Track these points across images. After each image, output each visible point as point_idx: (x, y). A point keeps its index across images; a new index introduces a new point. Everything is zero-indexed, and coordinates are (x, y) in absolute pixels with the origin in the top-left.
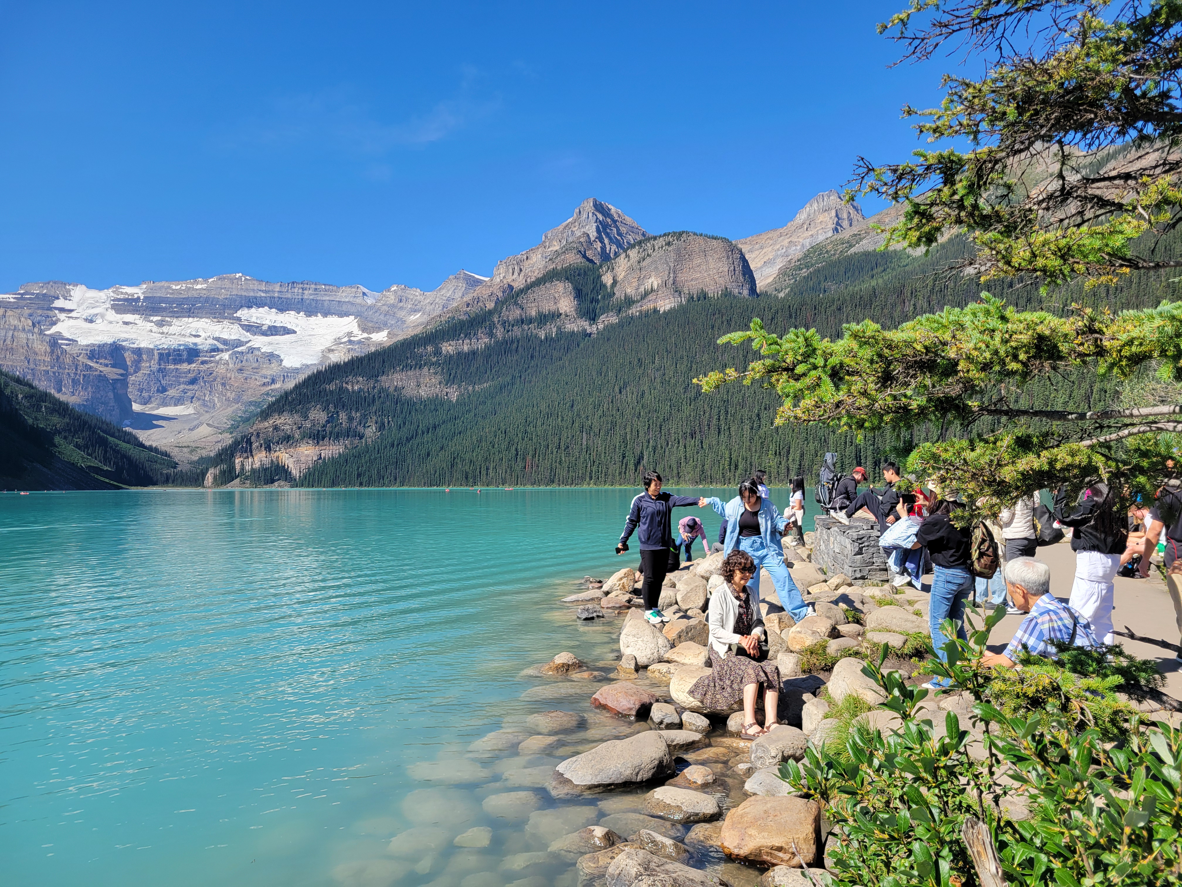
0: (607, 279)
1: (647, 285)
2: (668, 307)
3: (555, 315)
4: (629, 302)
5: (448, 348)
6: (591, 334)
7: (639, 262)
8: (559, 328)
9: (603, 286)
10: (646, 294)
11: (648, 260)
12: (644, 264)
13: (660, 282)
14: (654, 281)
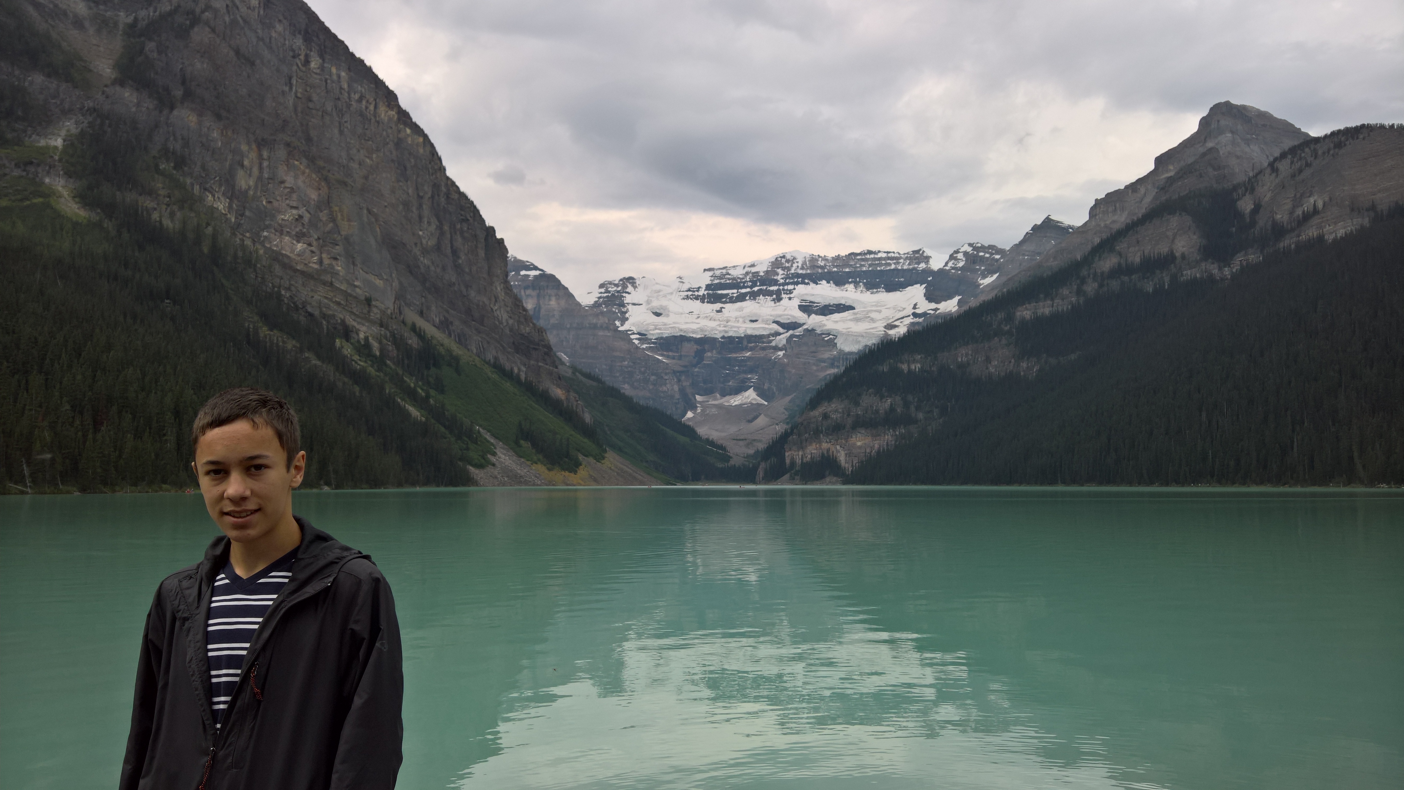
0: (1245, 205)
1: (1308, 205)
2: (1340, 233)
3: (1168, 260)
4: (1279, 231)
6: (1221, 280)
7: (1293, 175)
8: (1174, 277)
9: (1239, 214)
10: (1306, 217)
12: (1300, 178)
13: (1327, 199)
14: (1317, 200)
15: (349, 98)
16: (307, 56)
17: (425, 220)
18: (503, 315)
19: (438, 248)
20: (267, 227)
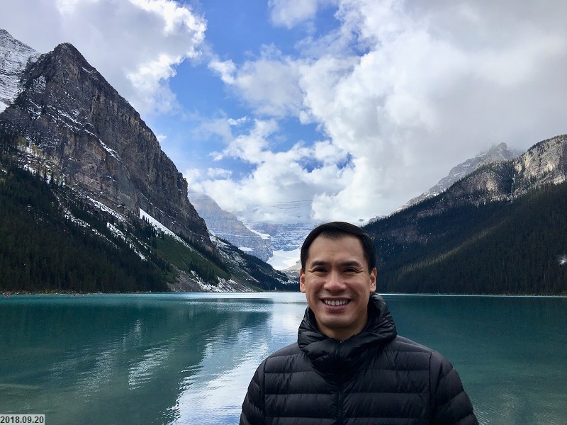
0: (519, 168)
1: (546, 169)
2: (561, 181)
3: (484, 192)
4: (534, 180)
5: (421, 215)
6: (510, 201)
7: (539, 156)
8: (488, 200)
9: (515, 172)
10: (545, 174)
11: (545, 154)
12: (543, 156)
13: (554, 166)
14: (551, 166)
15: (118, 115)
16: (99, 96)
17: (151, 169)
18: (185, 213)
19: (156, 182)
20: (77, 172)
